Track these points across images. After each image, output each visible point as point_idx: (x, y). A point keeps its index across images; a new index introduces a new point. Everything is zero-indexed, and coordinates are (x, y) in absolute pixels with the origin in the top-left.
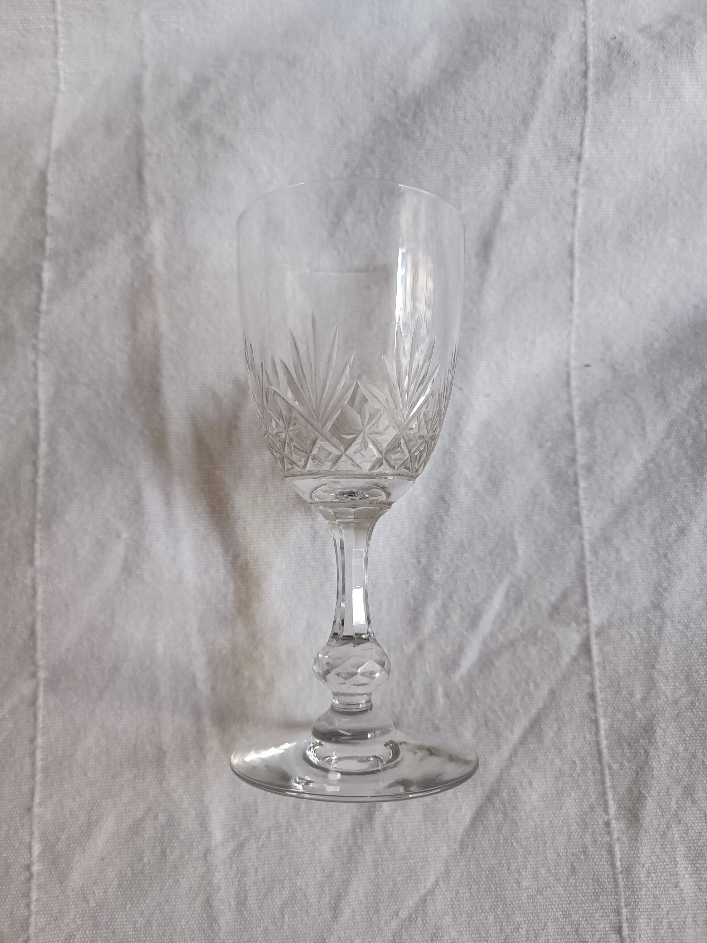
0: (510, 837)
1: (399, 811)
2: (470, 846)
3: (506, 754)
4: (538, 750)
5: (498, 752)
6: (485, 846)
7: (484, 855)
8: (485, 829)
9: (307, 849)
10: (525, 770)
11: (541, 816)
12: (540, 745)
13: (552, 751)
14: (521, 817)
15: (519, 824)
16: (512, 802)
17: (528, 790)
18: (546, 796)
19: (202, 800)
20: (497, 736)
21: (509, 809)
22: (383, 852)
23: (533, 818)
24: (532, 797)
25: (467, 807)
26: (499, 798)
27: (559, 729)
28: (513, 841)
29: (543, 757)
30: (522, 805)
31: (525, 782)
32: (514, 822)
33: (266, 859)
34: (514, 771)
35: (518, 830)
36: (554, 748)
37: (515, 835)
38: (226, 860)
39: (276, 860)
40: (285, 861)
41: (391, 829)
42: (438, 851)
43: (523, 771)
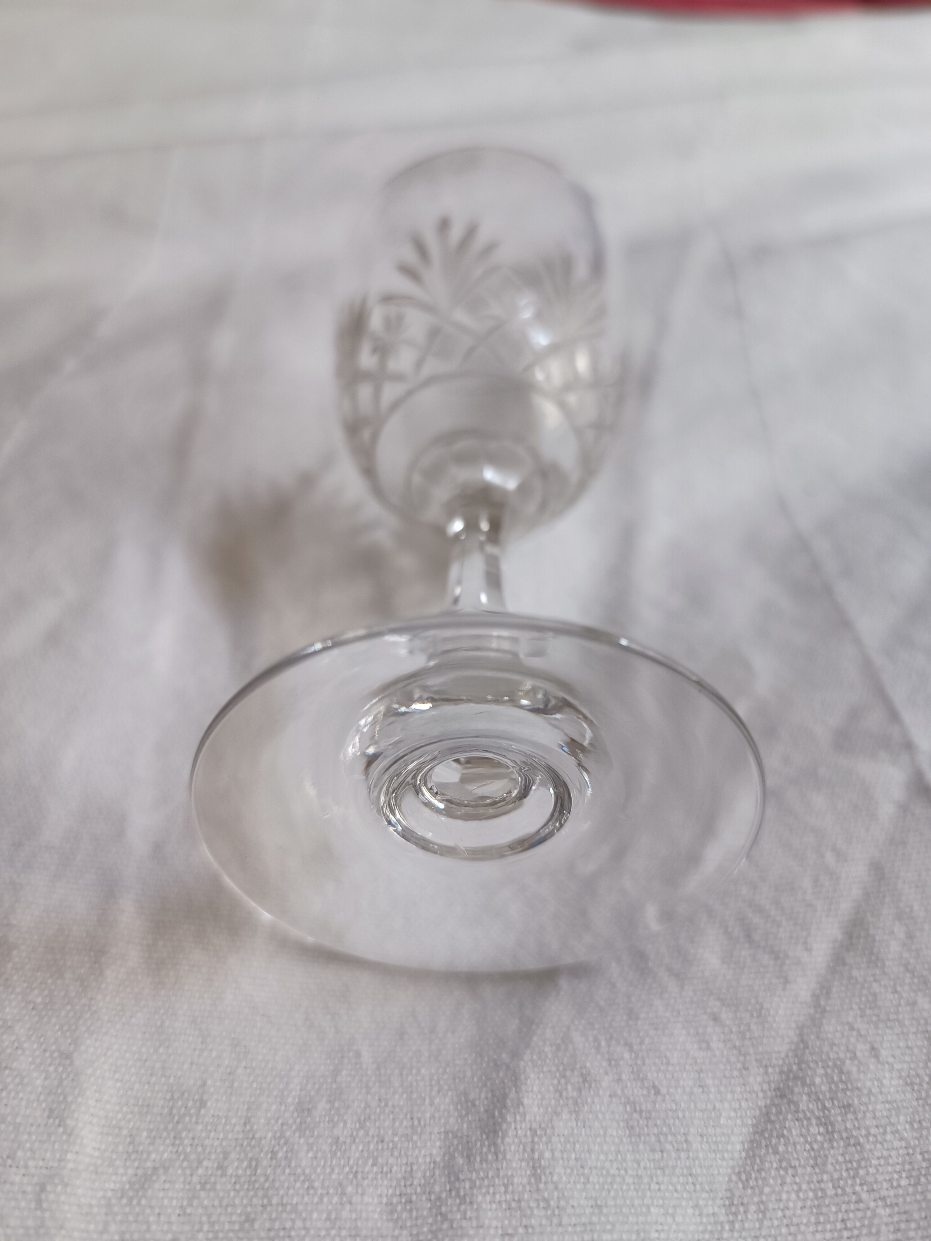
0: (849, 1182)
1: (565, 1116)
2: (753, 1208)
3: (805, 995)
4: (875, 981)
5: (784, 989)
6: (791, 1205)
7: (792, 1229)
8: (784, 1164)
9: (321, 1201)
10: (856, 1026)
11: (916, 1126)
12: (878, 972)
13: (907, 981)
14: (867, 1129)
15: (868, 1147)
16: (840, 1095)
17: (872, 1067)
18: (917, 1081)
19: (68, 1056)
20: (777, 958)
21: (835, 1114)
22: (529, 1212)
23: (897, 1131)
24: (886, 1082)
25: (732, 1114)
26: (806, 1090)
27: (910, 936)
28: (858, 1188)
29: (890, 996)
30: (865, 1100)
31: (861, 1049)
32: (853, 1143)
33: (204, 1219)
34: (830, 1027)
35: (868, 1160)
36: (908, 975)
37: (862, 1172)
38: (95, 1210)
39: (231, 1223)
40: (257, 1225)
41: (547, 1155)
42: (673, 1216)
43: (852, 1029)
